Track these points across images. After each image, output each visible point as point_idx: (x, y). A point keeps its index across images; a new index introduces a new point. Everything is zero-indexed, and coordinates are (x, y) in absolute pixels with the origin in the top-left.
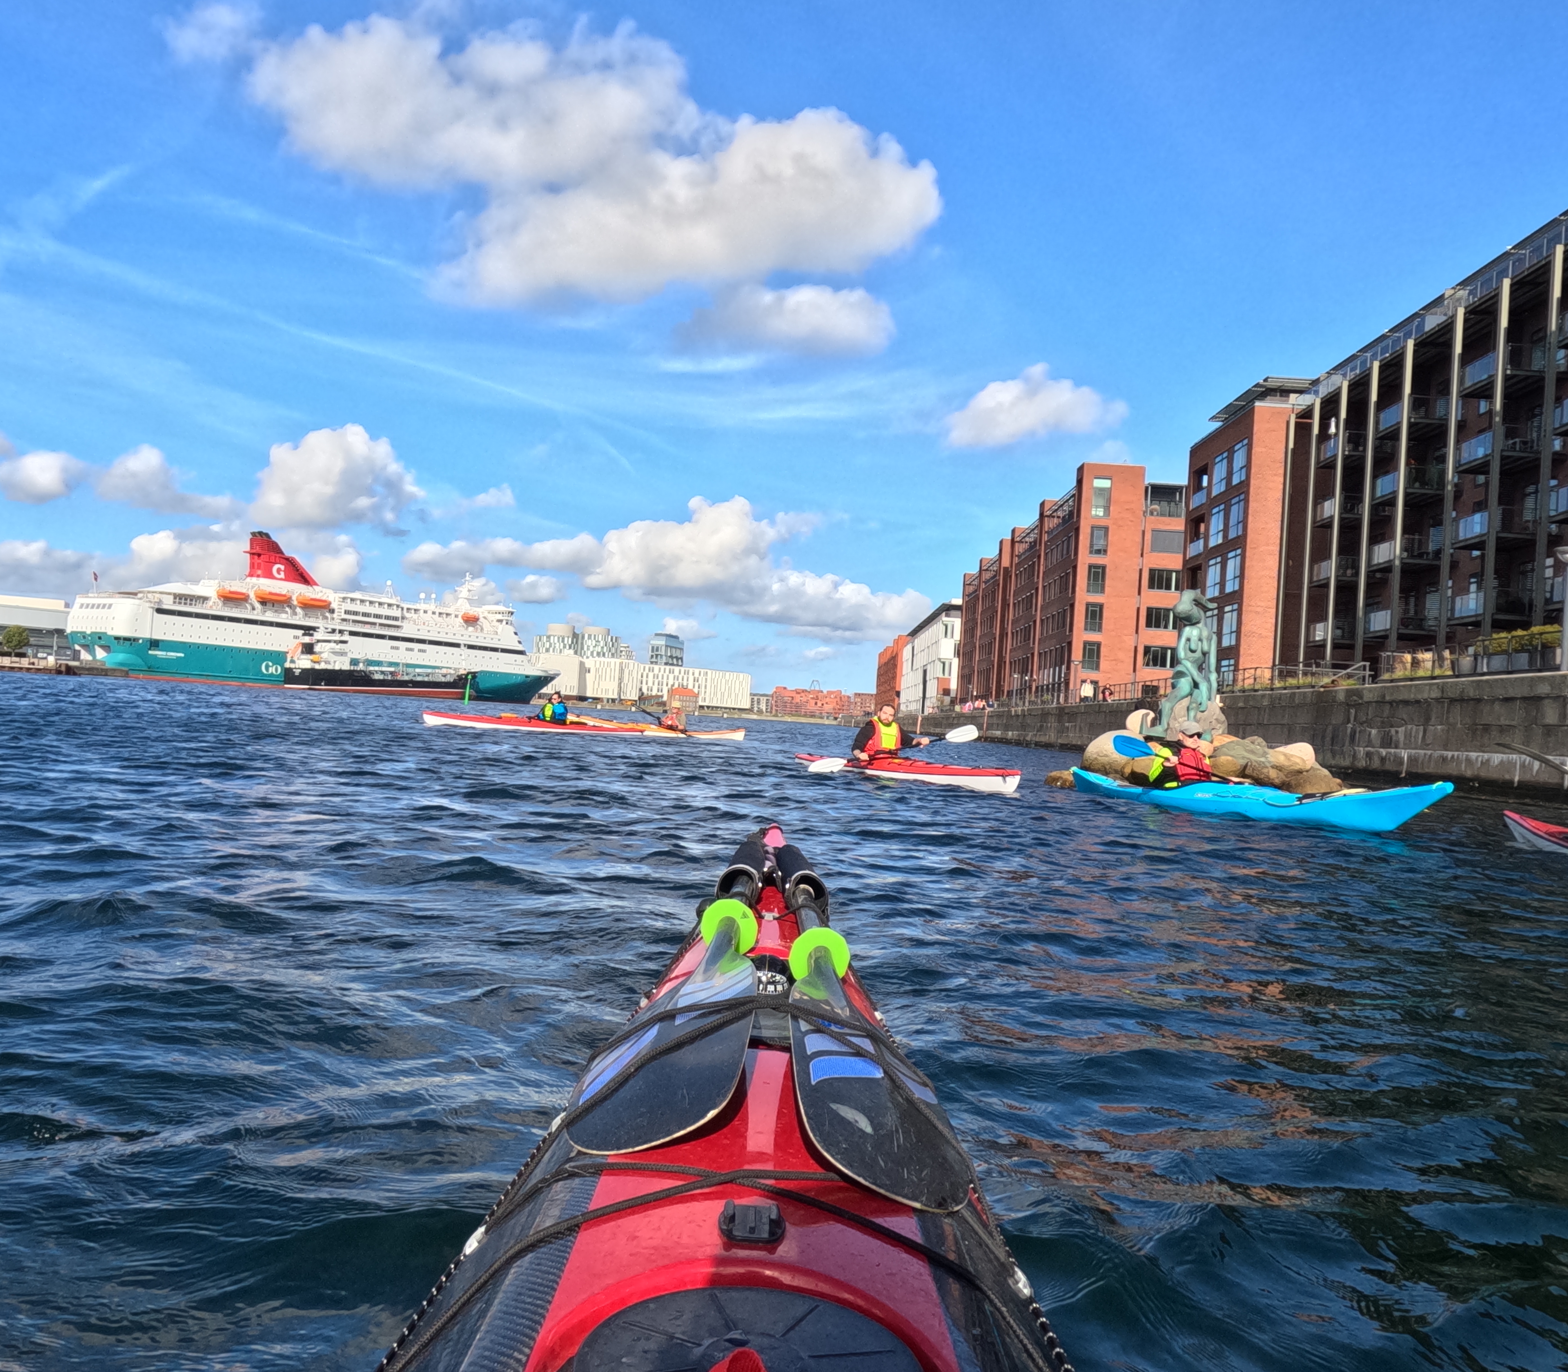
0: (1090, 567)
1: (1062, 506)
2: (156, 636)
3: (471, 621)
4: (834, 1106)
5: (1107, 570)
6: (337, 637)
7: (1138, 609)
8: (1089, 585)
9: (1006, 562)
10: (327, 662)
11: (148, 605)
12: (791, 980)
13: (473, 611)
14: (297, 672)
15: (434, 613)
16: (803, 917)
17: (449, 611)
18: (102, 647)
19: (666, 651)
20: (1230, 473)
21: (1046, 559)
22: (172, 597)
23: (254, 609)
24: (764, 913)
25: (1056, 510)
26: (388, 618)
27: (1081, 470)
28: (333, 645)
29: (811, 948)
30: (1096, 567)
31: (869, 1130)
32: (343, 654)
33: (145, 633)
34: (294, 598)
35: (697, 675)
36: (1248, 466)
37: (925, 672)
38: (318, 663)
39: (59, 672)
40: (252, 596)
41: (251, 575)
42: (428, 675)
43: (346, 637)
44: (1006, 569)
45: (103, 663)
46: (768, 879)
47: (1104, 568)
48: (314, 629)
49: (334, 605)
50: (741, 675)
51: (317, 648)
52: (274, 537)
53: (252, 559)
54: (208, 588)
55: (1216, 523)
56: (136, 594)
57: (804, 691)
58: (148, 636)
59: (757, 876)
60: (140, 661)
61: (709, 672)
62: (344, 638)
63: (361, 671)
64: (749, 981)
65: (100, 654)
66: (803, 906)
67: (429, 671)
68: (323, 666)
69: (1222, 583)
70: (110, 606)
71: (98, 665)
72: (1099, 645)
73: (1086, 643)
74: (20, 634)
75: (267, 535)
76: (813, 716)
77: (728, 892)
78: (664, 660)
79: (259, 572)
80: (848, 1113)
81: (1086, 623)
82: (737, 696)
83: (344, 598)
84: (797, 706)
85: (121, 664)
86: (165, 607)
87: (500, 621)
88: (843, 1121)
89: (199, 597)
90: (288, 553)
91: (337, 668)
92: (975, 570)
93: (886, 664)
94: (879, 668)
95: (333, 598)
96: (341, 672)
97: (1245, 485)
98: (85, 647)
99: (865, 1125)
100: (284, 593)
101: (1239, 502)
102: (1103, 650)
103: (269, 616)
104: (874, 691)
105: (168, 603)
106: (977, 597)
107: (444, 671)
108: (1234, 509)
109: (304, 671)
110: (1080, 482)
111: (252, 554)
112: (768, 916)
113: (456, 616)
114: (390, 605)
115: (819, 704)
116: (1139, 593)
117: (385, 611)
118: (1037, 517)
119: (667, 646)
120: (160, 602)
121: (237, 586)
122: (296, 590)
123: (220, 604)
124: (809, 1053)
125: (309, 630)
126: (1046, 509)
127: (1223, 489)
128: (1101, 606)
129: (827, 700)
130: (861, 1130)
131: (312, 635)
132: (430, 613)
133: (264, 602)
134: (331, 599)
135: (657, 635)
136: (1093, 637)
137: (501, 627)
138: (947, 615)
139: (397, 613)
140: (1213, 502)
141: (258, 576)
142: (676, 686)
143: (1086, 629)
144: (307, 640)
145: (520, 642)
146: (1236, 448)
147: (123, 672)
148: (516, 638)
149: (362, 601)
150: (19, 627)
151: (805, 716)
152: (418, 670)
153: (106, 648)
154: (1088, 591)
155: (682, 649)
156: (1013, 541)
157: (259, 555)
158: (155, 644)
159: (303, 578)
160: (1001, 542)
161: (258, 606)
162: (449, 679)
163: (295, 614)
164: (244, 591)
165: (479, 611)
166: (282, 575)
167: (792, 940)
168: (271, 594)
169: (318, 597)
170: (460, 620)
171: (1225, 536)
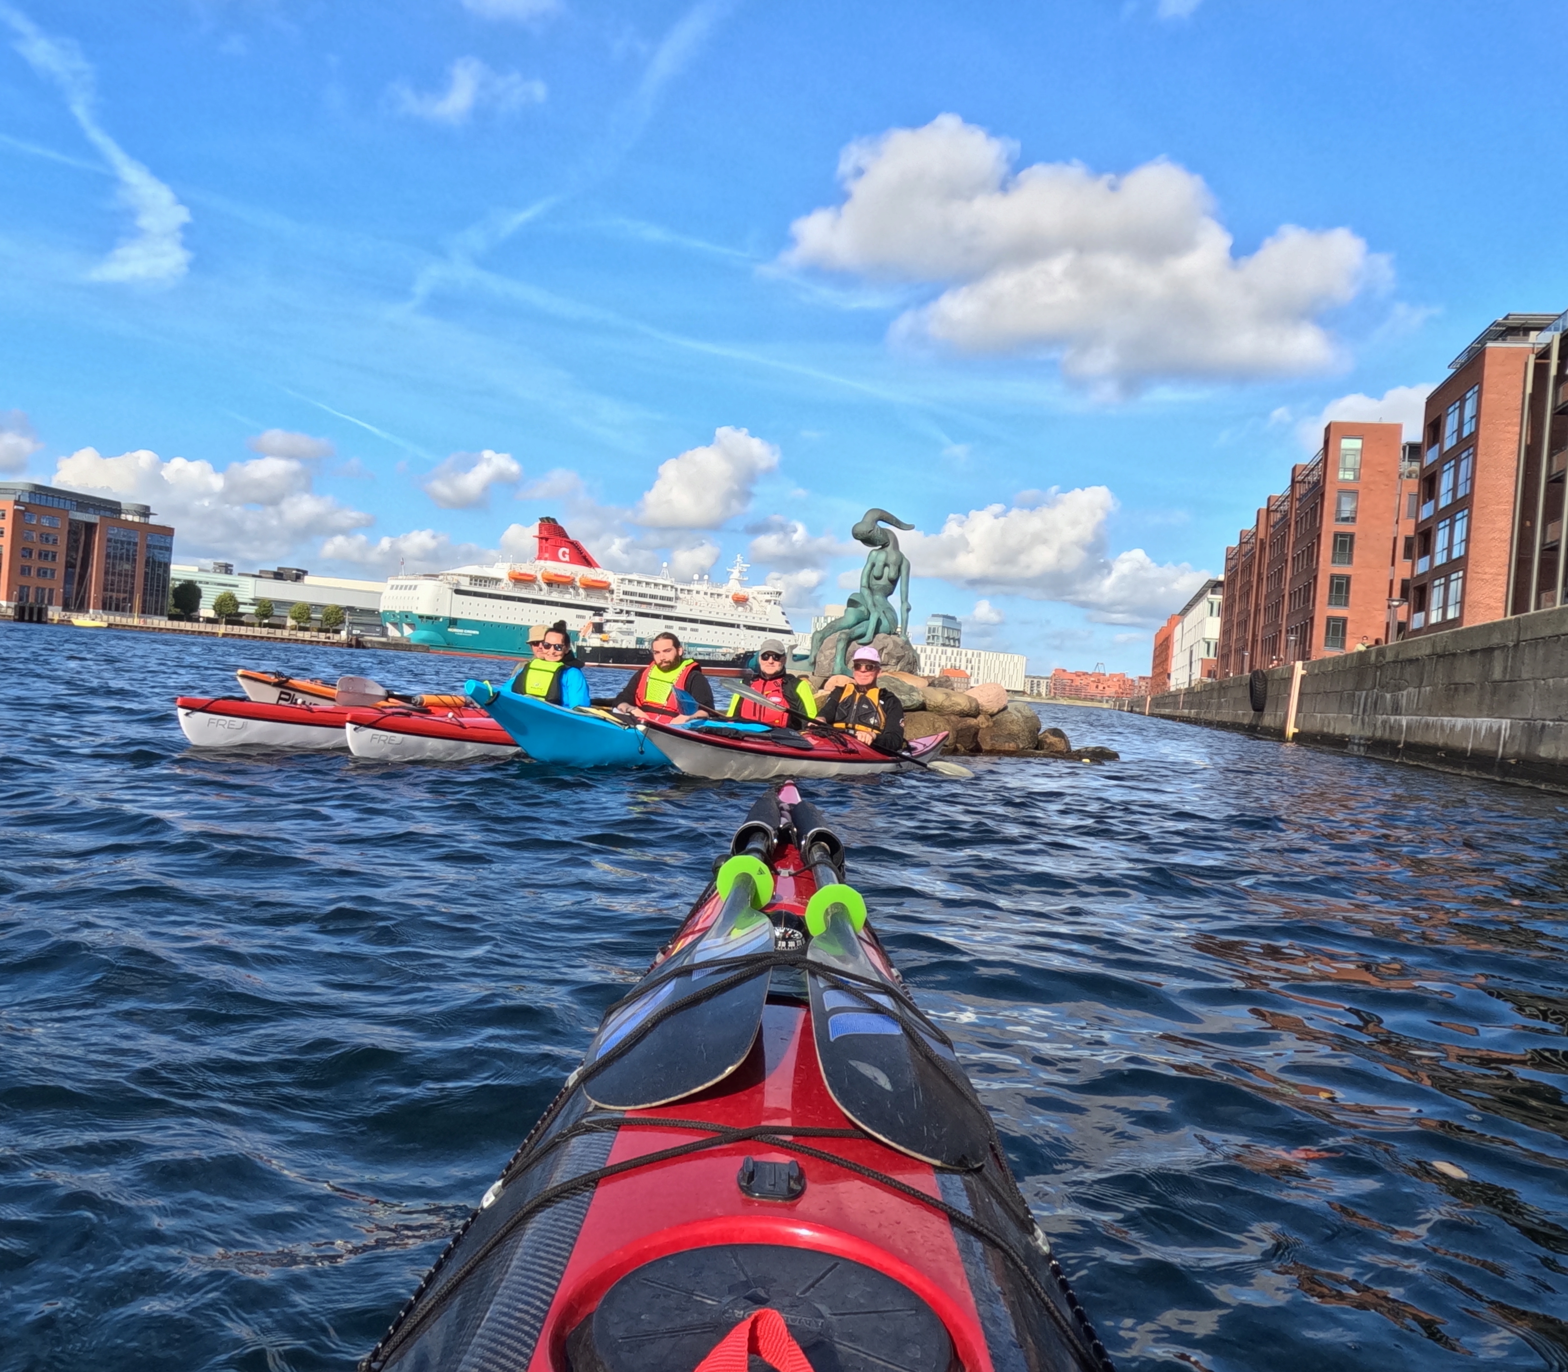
0: (1336, 535)
1: (1313, 470)
2: (454, 616)
3: (741, 601)
4: (853, 1063)
5: (1356, 538)
6: (624, 617)
7: (1391, 582)
8: (1334, 554)
9: (1261, 535)
10: (615, 641)
11: (448, 586)
12: (807, 936)
13: (743, 591)
14: (588, 650)
15: (706, 594)
16: (820, 874)
17: (720, 591)
18: (408, 624)
19: (943, 632)
20: (1461, 424)
21: (1296, 529)
22: (468, 579)
23: (541, 590)
24: (779, 869)
25: (1308, 475)
26: (662, 598)
27: (1328, 429)
28: (620, 625)
29: (827, 905)
30: (1343, 535)
31: (888, 1087)
32: (629, 633)
33: (444, 612)
34: (577, 579)
35: (969, 656)
36: (1477, 417)
37: (1191, 652)
38: (607, 641)
39: (350, 646)
40: (539, 577)
41: (540, 558)
42: (709, 654)
43: (632, 617)
44: (1261, 540)
45: (409, 639)
46: (784, 835)
47: (1352, 536)
48: (604, 610)
49: (614, 586)
50: (1016, 657)
51: (606, 628)
52: (560, 523)
53: (540, 543)
54: (501, 571)
55: (1446, 482)
56: (437, 576)
57: (1085, 674)
58: (447, 615)
59: (773, 833)
60: (442, 639)
61: (983, 653)
62: (630, 618)
63: (645, 650)
64: (767, 936)
65: (407, 631)
66: (819, 863)
67: (710, 650)
68: (611, 645)
69: (1450, 549)
70: (416, 587)
71: (404, 642)
72: (1344, 621)
73: (1329, 619)
74: (337, 612)
75: (554, 520)
76: (1092, 700)
77: (744, 848)
78: (941, 641)
79: (547, 555)
80: (868, 1070)
81: (1330, 596)
82: (1011, 677)
83: (623, 580)
84: (1078, 690)
85: (423, 640)
86: (462, 588)
87: (768, 601)
88: (862, 1078)
89: (493, 579)
90: (572, 537)
91: (624, 646)
92: (1235, 543)
93: (1161, 645)
94: (1155, 649)
95: (612, 578)
96: (627, 650)
97: (1474, 436)
98: (395, 624)
99: (884, 1082)
100: (568, 574)
101: (1467, 457)
102: (1350, 627)
103: (555, 597)
104: (1149, 673)
105: (465, 585)
106: (1236, 571)
107: (724, 650)
108: (1464, 464)
109: (595, 649)
110: (1326, 442)
111: (541, 538)
112: (784, 873)
113: (727, 597)
114: (664, 586)
115: (1100, 688)
116: (1393, 564)
117: (660, 592)
118: (1289, 483)
119: (943, 627)
120: (458, 583)
121: (526, 568)
122: (579, 572)
123: (511, 585)
124: (827, 1009)
125: (599, 611)
126: (1297, 473)
127: (1454, 442)
128: (1348, 579)
129: (1109, 683)
130: (880, 1087)
131: (601, 615)
132: (702, 593)
133: (550, 583)
134: (610, 580)
135: (934, 616)
136: (1339, 612)
137: (769, 607)
138: (1213, 593)
139: (671, 593)
140: (1444, 458)
141: (546, 559)
142: (949, 667)
143: (1330, 604)
144: (597, 619)
145: (787, 622)
146: (1468, 395)
147: (424, 647)
148: (784, 618)
149: (639, 582)
150: (337, 607)
151: (1085, 699)
152: (700, 649)
153: (412, 626)
154: (1333, 562)
155: (959, 630)
156: (1268, 511)
157: (547, 539)
158: (453, 622)
159: (586, 561)
160: (1259, 512)
161: (544, 586)
162: (729, 658)
163: (578, 594)
164: (532, 573)
165: (748, 591)
166: (567, 558)
167: (808, 897)
168: (556, 575)
169: (599, 578)
170: (730, 600)
171: (1454, 495)
